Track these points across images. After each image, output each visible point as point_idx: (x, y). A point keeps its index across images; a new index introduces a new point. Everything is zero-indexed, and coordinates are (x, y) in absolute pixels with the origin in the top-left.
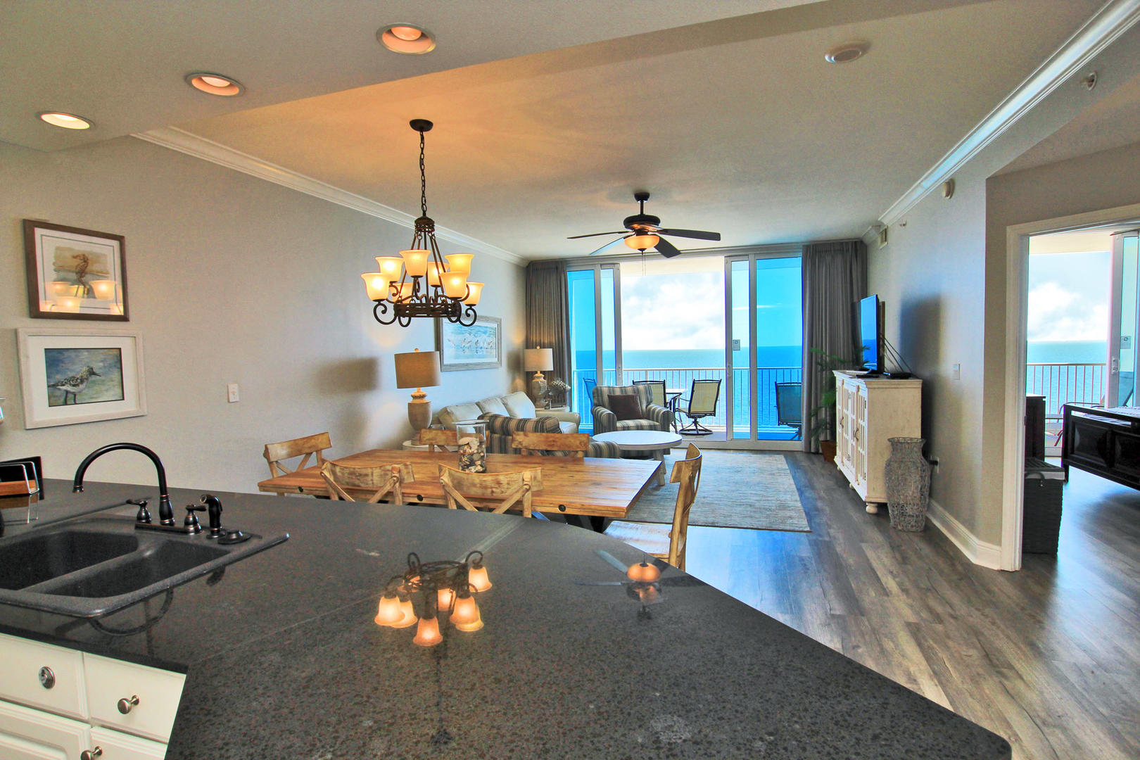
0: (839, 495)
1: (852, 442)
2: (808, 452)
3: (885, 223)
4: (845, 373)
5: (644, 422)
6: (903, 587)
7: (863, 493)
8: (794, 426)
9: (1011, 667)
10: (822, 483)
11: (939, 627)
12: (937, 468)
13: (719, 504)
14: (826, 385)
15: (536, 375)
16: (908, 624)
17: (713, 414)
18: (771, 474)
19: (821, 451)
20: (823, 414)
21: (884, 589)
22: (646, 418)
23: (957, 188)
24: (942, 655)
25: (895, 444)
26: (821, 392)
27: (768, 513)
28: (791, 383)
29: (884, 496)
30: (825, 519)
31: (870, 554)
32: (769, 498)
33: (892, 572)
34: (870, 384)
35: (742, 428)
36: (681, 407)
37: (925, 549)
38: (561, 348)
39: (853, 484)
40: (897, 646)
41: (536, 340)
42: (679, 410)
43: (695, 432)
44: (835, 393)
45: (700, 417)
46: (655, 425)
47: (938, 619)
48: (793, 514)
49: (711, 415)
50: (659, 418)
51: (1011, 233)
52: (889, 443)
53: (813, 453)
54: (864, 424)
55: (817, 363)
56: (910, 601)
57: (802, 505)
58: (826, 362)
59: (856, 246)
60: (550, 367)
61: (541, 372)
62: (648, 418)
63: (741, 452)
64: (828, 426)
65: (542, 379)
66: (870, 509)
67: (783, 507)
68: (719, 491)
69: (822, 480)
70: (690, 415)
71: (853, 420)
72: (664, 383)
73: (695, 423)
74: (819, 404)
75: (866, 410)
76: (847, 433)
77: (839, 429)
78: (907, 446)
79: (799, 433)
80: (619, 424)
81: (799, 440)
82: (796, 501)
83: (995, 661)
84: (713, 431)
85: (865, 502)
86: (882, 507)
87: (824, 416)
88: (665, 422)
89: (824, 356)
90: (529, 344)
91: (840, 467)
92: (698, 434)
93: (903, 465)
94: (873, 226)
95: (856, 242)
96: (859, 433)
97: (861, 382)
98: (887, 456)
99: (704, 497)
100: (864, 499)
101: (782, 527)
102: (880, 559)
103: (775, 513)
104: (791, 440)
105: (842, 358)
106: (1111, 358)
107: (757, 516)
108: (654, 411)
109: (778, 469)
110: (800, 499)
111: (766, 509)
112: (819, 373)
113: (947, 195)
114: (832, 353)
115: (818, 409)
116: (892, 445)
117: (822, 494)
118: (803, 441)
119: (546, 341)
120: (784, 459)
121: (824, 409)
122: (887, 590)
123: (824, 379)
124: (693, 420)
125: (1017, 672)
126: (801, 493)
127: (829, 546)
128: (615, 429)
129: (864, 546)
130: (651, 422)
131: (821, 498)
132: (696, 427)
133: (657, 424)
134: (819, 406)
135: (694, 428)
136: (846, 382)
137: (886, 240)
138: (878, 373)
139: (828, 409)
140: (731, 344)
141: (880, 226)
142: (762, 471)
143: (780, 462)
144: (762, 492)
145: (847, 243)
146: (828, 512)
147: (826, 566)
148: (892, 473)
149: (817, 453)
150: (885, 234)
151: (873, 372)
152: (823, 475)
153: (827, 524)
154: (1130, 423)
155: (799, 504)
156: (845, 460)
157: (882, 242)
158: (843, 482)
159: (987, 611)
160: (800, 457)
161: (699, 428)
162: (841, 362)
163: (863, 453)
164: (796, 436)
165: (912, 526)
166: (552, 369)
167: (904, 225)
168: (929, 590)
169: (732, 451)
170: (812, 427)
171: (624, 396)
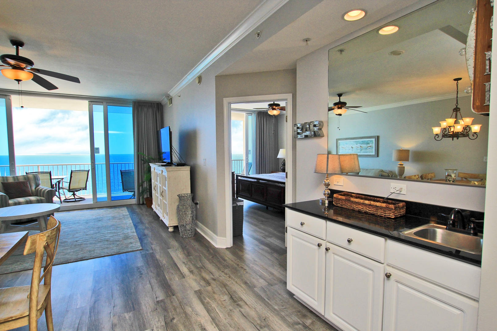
0: (155, 225)
1: (160, 197)
2: (139, 204)
3: (171, 95)
4: (155, 164)
5: (33, 198)
6: (191, 270)
7: (167, 223)
8: (131, 192)
9: (241, 299)
10: (146, 220)
11: (209, 288)
12: (198, 206)
13: (87, 244)
14: (146, 171)
16: (196, 292)
17: (85, 188)
18: (119, 219)
19: (145, 203)
20: (145, 185)
21: (182, 274)
22: (35, 196)
23: (203, 80)
24: (214, 305)
25: (180, 197)
26: (144, 174)
27: (118, 243)
28: (129, 170)
29: (177, 222)
30: (149, 239)
31: (173, 254)
32: (119, 234)
33: (184, 263)
34: (167, 169)
35: (102, 195)
36: (64, 186)
37: (196, 245)
39: (162, 218)
40: (193, 309)
42: (63, 188)
43: (74, 200)
44: (151, 174)
45: (77, 191)
46: (41, 200)
47: (208, 284)
48: (132, 241)
49: (84, 189)
50: (45, 195)
51: (226, 101)
52: (178, 197)
53: (141, 204)
54: (166, 189)
55: (141, 160)
56: (194, 277)
57: (137, 234)
58: (146, 159)
59: (158, 105)
62: (36, 195)
63: (102, 208)
64: (148, 190)
66: (171, 230)
67: (127, 237)
68: (87, 235)
69: (146, 218)
70: (70, 190)
71: (160, 187)
72: (50, 173)
73: (74, 195)
74: (143, 180)
75: (167, 182)
76: (158, 193)
77: (153, 192)
78: (186, 198)
79: (134, 195)
80: (11, 202)
81: (134, 198)
82: (134, 232)
83: (235, 299)
84: (85, 198)
85: (168, 227)
86: (176, 228)
87: (146, 186)
88: (48, 197)
89: (145, 156)
91: (155, 210)
92: (76, 201)
93: (184, 207)
94: (165, 97)
95: (158, 103)
96: (163, 194)
97: (163, 168)
98: (177, 204)
99: (77, 241)
100: (167, 226)
101: (126, 250)
102: (178, 256)
103: (122, 242)
104: (130, 199)
105: (153, 157)
106: (246, 158)
107: (111, 246)
108: (41, 190)
109: (123, 215)
110: (136, 231)
111: (116, 241)
112: (143, 165)
113: (199, 83)
114: (148, 154)
115: (143, 182)
116: (179, 198)
117: (147, 225)
118: (136, 199)
120: (126, 209)
121: (145, 182)
122: (183, 274)
123: (145, 168)
124: (72, 193)
125: (244, 301)
126: (136, 227)
127: (152, 256)
128: (7, 205)
129: (169, 250)
130: (39, 198)
131: (147, 228)
132: (75, 197)
133: (43, 198)
134: (143, 181)
135: (73, 197)
136: (156, 168)
137: (171, 103)
138: (170, 164)
139: (148, 182)
140: (94, 150)
141: (169, 97)
142: (114, 218)
143: (125, 211)
144: (113, 231)
145: (154, 103)
146: (151, 235)
147: (152, 269)
148: (180, 212)
149: (143, 204)
150: (171, 100)
151: (168, 163)
152: (147, 215)
153: (151, 243)
154: (256, 180)
155: (135, 234)
156: (157, 206)
157: (170, 104)
158: (157, 217)
159: (226, 271)
160: (135, 207)
161: (76, 197)
162: (153, 159)
163: (166, 203)
164: (133, 196)
165: (190, 235)
167: (179, 96)
168: (202, 268)
169: (96, 209)
170: (140, 192)
171: (17, 183)
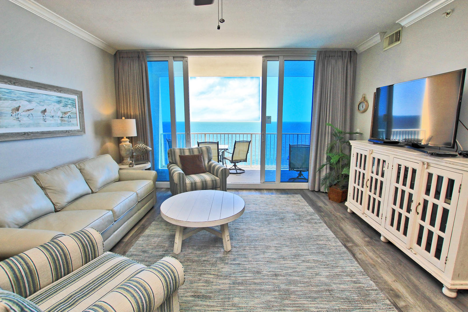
2: (313, 191)
3: (404, 24)
15: (123, 140)
17: (245, 161)
36: (227, 157)
38: (144, 119)
41: (124, 113)
45: (238, 163)
50: (219, 174)
53: (316, 191)
59: (350, 54)
60: (134, 134)
61: (127, 138)
62: (209, 171)
63: (271, 191)
65: (128, 143)
70: (232, 162)
72: (218, 144)
80: (187, 180)
81: (307, 182)
84: (245, 170)
88: (222, 178)
90: (118, 115)
94: (380, 33)
95: (351, 52)
108: (214, 167)
118: (310, 184)
119: (132, 114)
120: (303, 199)
124: (234, 164)
132: (235, 168)
137: (398, 40)
140: (265, 119)
141: (387, 32)
145: (345, 52)
150: (396, 36)
157: (390, 44)
166: (136, 135)
169: (265, 191)
171: (192, 156)
